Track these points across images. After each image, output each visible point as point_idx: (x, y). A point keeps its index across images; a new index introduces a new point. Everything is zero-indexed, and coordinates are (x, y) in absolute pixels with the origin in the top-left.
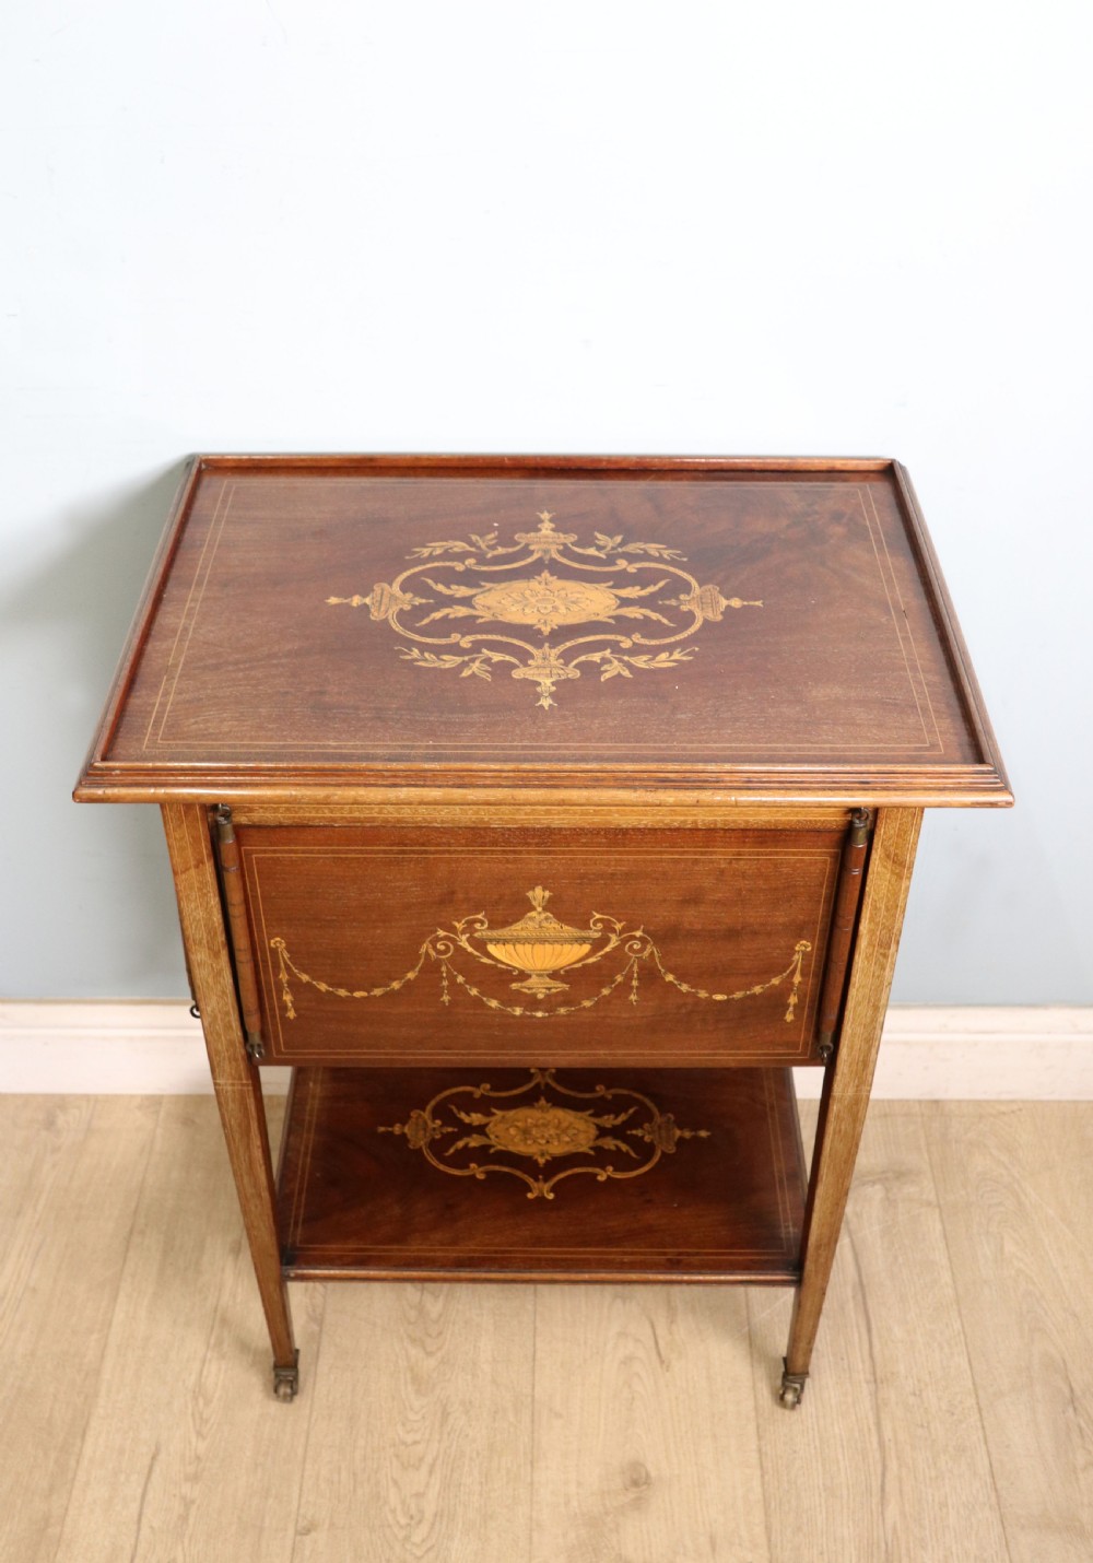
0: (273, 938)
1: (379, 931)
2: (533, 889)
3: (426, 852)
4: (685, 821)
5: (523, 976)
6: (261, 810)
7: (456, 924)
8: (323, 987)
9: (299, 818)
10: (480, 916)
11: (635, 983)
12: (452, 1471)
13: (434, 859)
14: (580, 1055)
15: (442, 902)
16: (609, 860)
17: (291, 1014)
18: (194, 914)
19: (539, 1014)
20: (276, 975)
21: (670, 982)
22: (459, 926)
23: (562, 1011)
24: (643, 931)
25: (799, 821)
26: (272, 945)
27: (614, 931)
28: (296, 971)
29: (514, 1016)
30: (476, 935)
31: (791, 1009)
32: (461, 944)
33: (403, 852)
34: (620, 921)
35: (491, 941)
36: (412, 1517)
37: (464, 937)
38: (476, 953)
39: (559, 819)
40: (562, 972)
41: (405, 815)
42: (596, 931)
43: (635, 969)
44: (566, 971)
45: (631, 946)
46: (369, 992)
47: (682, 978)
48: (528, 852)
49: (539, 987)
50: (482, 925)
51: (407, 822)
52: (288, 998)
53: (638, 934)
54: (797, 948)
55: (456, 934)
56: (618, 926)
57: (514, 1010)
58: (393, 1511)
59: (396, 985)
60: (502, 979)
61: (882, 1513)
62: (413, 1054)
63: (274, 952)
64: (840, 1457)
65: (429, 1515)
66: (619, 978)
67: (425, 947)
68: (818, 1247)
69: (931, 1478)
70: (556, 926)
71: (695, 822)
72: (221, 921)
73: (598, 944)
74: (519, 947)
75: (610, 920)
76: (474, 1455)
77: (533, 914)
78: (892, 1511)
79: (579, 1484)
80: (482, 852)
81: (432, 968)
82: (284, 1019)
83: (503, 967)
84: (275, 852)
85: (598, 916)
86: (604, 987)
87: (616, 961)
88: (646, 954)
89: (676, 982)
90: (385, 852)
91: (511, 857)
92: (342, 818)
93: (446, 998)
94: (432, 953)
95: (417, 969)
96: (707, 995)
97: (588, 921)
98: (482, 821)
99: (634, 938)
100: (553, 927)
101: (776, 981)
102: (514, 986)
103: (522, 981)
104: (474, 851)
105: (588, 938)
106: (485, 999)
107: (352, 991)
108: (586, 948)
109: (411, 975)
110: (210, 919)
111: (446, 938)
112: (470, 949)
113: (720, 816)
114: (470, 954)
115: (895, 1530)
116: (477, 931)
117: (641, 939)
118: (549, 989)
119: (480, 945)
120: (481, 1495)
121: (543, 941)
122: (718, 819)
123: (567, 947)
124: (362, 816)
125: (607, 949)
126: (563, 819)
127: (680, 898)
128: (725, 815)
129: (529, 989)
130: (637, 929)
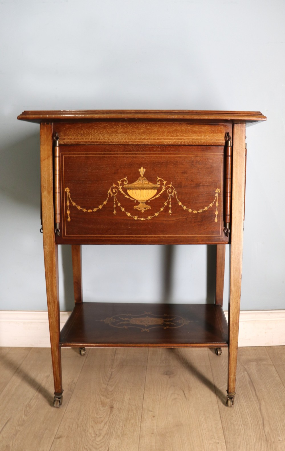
0: (66, 188)
1: (96, 185)
2: (140, 168)
3: (111, 154)
4: (182, 142)
5: (138, 203)
6: (67, 139)
7: (118, 182)
8: (79, 208)
9: (77, 141)
10: (125, 179)
11: (170, 206)
12: (112, 424)
13: (113, 156)
14: (155, 237)
15: (115, 173)
16: (161, 157)
17: (69, 219)
18: (45, 176)
19: (142, 219)
20: (66, 202)
21: (180, 205)
22: (119, 183)
23: (149, 218)
24: (172, 185)
25: (212, 142)
26: (66, 191)
27: (163, 184)
28: (72, 201)
29: (135, 220)
30: (124, 186)
31: (216, 216)
32: (120, 190)
33: (104, 154)
34: (165, 181)
35: (128, 188)
36: (97, 435)
37: (121, 187)
38: (124, 194)
39: (147, 141)
40: (149, 201)
41: (106, 140)
42: (159, 184)
43: (170, 200)
44: (150, 201)
45: (169, 190)
46: (92, 210)
47: (183, 203)
48: (139, 154)
49: (142, 208)
50: (126, 182)
51: (106, 143)
52: (68, 212)
53: (170, 186)
54: (216, 192)
55: (118, 186)
56: (165, 183)
57: (135, 217)
58: (91, 434)
59: (100, 207)
60: (131, 204)
61: (264, 429)
62: (104, 237)
63: (66, 193)
64: (248, 417)
65: (103, 434)
66: (166, 204)
67: (110, 191)
68: (233, 324)
69: (279, 420)
70: (147, 183)
71: (184, 142)
72: (52, 179)
73: (159, 190)
74: (136, 191)
75: (162, 180)
76: (121, 420)
77: (140, 178)
78: (267, 429)
79: (157, 426)
80: (127, 154)
81: (111, 199)
82: (67, 221)
83: (132, 199)
84: (69, 154)
85: (159, 179)
86: (161, 208)
87: (164, 196)
88: (173, 194)
89: (182, 205)
90: (100, 154)
91: (134, 156)
92: (89, 141)
93: (115, 212)
94: (111, 193)
95: (107, 200)
96: (191, 211)
97: (156, 180)
98: (126, 142)
99: (169, 187)
100: (146, 182)
101: (211, 205)
102: (135, 207)
103: (137, 205)
104: (124, 153)
105: (156, 187)
106: (126, 213)
107: (87, 209)
108: (156, 191)
109: (105, 203)
110: (49, 178)
111: (116, 187)
112: (122, 192)
113: (191, 140)
114: (122, 194)
115: (268, 433)
116: (124, 184)
117: (172, 188)
118: (145, 208)
119: (125, 190)
120: (122, 429)
121: (143, 189)
122: (191, 141)
123: (150, 191)
124: (94, 141)
125: (162, 192)
126: (149, 141)
127: (182, 171)
128: (192, 140)
129: (140, 208)
130: (170, 184)
